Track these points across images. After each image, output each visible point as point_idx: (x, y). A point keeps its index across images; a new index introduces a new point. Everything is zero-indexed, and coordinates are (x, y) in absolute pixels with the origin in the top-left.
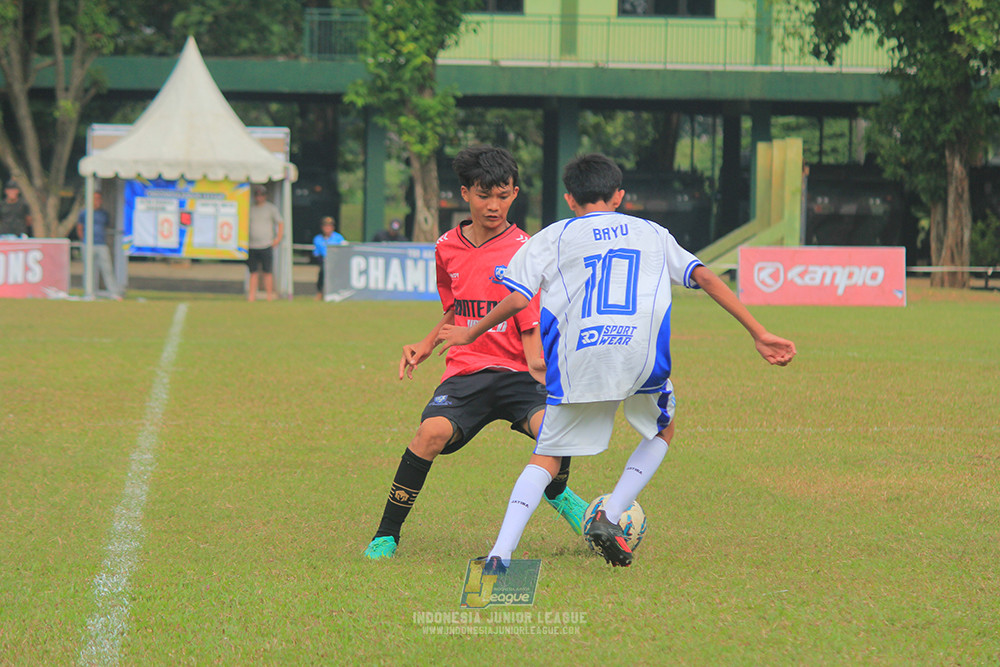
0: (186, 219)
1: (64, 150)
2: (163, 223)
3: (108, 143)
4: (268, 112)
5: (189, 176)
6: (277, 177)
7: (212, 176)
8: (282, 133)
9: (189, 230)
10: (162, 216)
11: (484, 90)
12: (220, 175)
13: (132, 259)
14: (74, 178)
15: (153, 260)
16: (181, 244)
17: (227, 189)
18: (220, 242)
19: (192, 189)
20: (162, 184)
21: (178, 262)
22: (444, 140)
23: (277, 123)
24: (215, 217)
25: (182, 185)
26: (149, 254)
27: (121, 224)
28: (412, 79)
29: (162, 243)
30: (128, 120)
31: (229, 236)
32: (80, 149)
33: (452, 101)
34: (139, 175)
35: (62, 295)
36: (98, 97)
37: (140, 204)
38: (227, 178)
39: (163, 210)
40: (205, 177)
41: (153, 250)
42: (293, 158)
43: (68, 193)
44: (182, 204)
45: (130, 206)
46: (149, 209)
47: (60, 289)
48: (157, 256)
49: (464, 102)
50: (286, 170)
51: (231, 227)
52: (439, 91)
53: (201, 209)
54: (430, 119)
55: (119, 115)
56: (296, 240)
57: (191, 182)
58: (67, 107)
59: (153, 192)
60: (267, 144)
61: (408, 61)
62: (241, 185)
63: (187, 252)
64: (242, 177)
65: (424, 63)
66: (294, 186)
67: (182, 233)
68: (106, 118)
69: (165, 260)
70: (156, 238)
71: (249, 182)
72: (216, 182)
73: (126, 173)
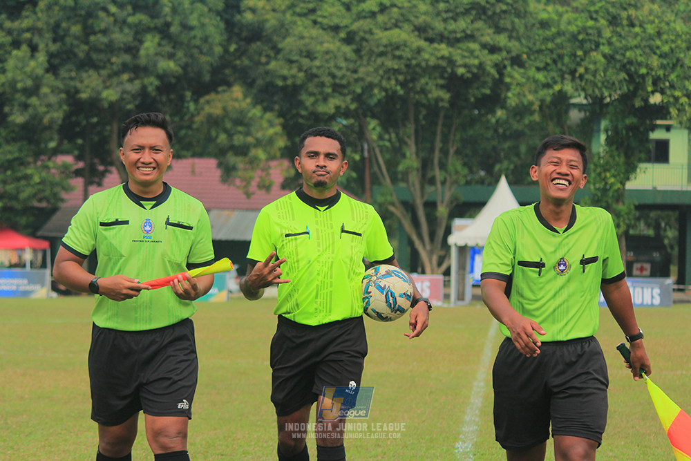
1: (441, 232)
3: (462, 228)
11: (649, 201)
13: (474, 286)
14: (445, 246)
22: (629, 226)
27: (468, 268)
28: (613, 196)
30: (472, 216)
32: (448, 231)
33: (632, 207)
34: (477, 245)
35: (440, 304)
36: (457, 206)
37: (477, 258)
43: (442, 253)
45: (473, 259)
47: (440, 301)
49: (639, 207)
52: (627, 202)
54: (622, 216)
55: (468, 214)
58: (442, 211)
61: (611, 187)
65: (619, 189)
68: (461, 215)
73: (471, 243)
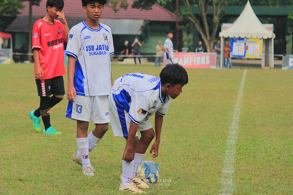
0: (246, 48)
1: (215, 30)
2: (240, 49)
3: (226, 28)
4: (267, 20)
5: (247, 37)
6: (270, 37)
7: (253, 37)
8: (271, 26)
9: (247, 51)
10: (240, 47)
12: (255, 37)
13: (232, 58)
14: (218, 38)
15: (237, 58)
16: (245, 54)
17: (257, 40)
18: (255, 54)
19: (248, 40)
20: (240, 39)
21: (244, 59)
23: (270, 23)
24: (254, 47)
25: (245, 39)
26: (236, 57)
29: (240, 54)
30: (232, 22)
31: (257, 53)
32: (219, 30)
34: (234, 37)
35: (214, 67)
36: (224, 17)
37: (234, 44)
38: (257, 37)
39: (241, 46)
40: (251, 37)
41: (238, 56)
42: (274, 32)
43: (215, 41)
44: (245, 44)
45: (232, 44)
46: (237, 45)
47: (214, 66)
48: (239, 57)
50: (272, 35)
51: (258, 50)
53: (250, 46)
55: (229, 21)
56: (275, 53)
57: (248, 39)
58: (216, 19)
59: (238, 41)
60: (268, 29)
62: (261, 39)
63: (246, 57)
64: (261, 38)
66: (274, 39)
67: (245, 52)
68: (226, 22)
69: (240, 59)
70: (238, 53)
71: (263, 38)
72: (254, 39)
73: (231, 36)
